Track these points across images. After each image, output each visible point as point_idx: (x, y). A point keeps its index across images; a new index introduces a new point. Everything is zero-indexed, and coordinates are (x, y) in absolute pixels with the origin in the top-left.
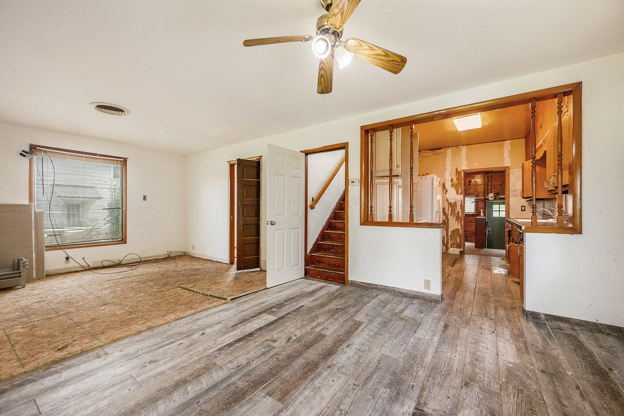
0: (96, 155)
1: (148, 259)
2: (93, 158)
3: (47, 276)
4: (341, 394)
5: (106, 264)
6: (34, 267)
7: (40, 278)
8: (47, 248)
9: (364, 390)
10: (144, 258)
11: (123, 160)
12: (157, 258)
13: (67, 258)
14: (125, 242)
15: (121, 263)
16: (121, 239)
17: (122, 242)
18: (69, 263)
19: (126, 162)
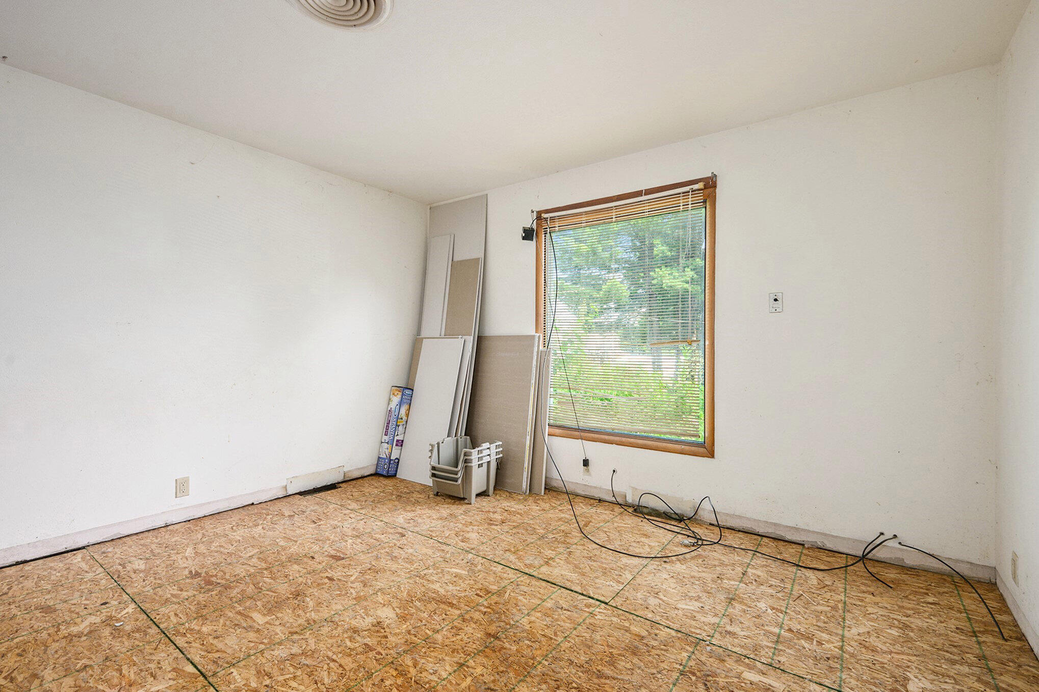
0: (638, 194)
1: (789, 536)
2: (631, 204)
3: (547, 491)
6: (526, 465)
7: (532, 493)
8: (553, 430)
10: (775, 525)
11: (701, 186)
12: (829, 545)
13: (586, 463)
14: (710, 453)
15: (696, 517)
16: (701, 440)
17: (702, 450)
18: (590, 475)
19: (712, 189)
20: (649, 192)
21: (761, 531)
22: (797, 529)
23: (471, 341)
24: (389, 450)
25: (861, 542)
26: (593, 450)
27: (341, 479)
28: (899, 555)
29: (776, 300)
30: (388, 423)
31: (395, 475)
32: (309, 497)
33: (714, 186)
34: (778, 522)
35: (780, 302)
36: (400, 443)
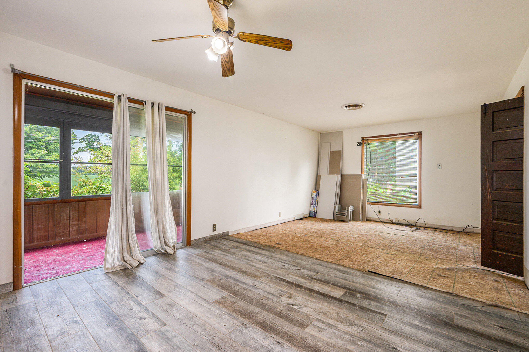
0: (397, 135)
1: (443, 228)
2: (395, 138)
3: (367, 220)
4: (208, 327)
5: (401, 222)
6: (360, 213)
7: (362, 220)
8: (368, 203)
9: (206, 341)
10: (439, 225)
11: (417, 134)
12: (454, 230)
13: (379, 212)
14: (420, 207)
15: (416, 225)
16: (417, 204)
17: (417, 206)
18: (381, 215)
19: (420, 135)
20: (400, 134)
21: (435, 227)
22: (445, 226)
23: (339, 176)
24: (314, 209)
25: (463, 228)
26: (382, 208)
27: (303, 217)
28: (473, 230)
29: (439, 166)
30: (313, 201)
31: (315, 217)
32: (300, 221)
33: (421, 134)
34: (440, 224)
35: (440, 166)
36: (317, 207)
